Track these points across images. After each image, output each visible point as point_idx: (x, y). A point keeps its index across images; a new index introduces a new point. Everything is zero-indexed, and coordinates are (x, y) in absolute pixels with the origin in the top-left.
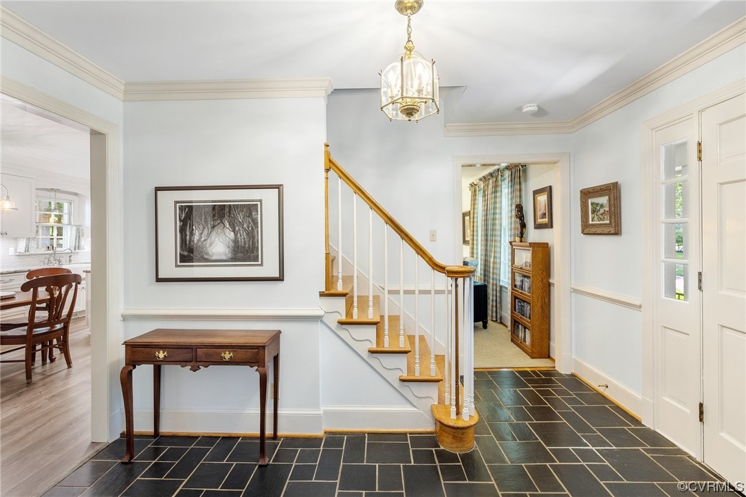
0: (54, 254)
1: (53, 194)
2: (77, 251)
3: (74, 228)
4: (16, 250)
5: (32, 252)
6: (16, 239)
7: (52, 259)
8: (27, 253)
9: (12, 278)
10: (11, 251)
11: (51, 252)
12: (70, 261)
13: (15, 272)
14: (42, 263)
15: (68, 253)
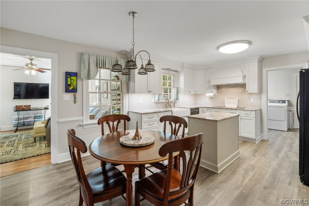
0: (168, 102)
1: (168, 71)
2: (177, 101)
3: (176, 89)
4: (154, 100)
5: (160, 101)
6: (154, 94)
7: (167, 105)
8: (159, 102)
9: (153, 116)
10: (153, 101)
11: (167, 101)
12: (174, 106)
13: (154, 113)
14: (164, 107)
15: (174, 102)
